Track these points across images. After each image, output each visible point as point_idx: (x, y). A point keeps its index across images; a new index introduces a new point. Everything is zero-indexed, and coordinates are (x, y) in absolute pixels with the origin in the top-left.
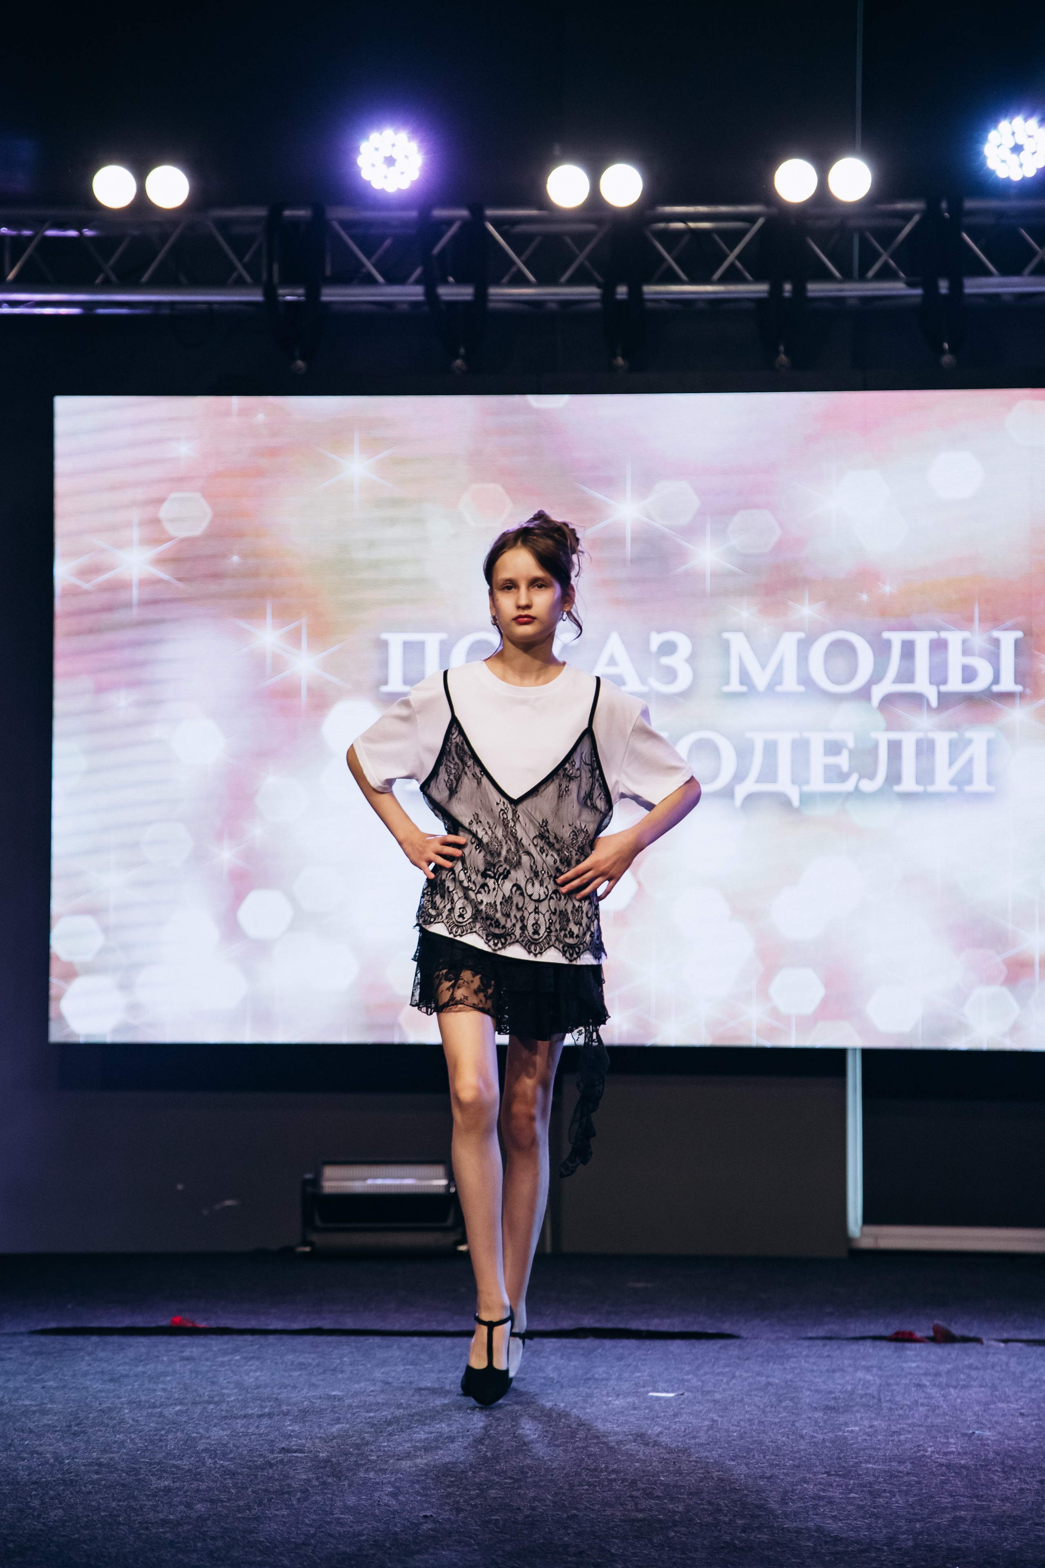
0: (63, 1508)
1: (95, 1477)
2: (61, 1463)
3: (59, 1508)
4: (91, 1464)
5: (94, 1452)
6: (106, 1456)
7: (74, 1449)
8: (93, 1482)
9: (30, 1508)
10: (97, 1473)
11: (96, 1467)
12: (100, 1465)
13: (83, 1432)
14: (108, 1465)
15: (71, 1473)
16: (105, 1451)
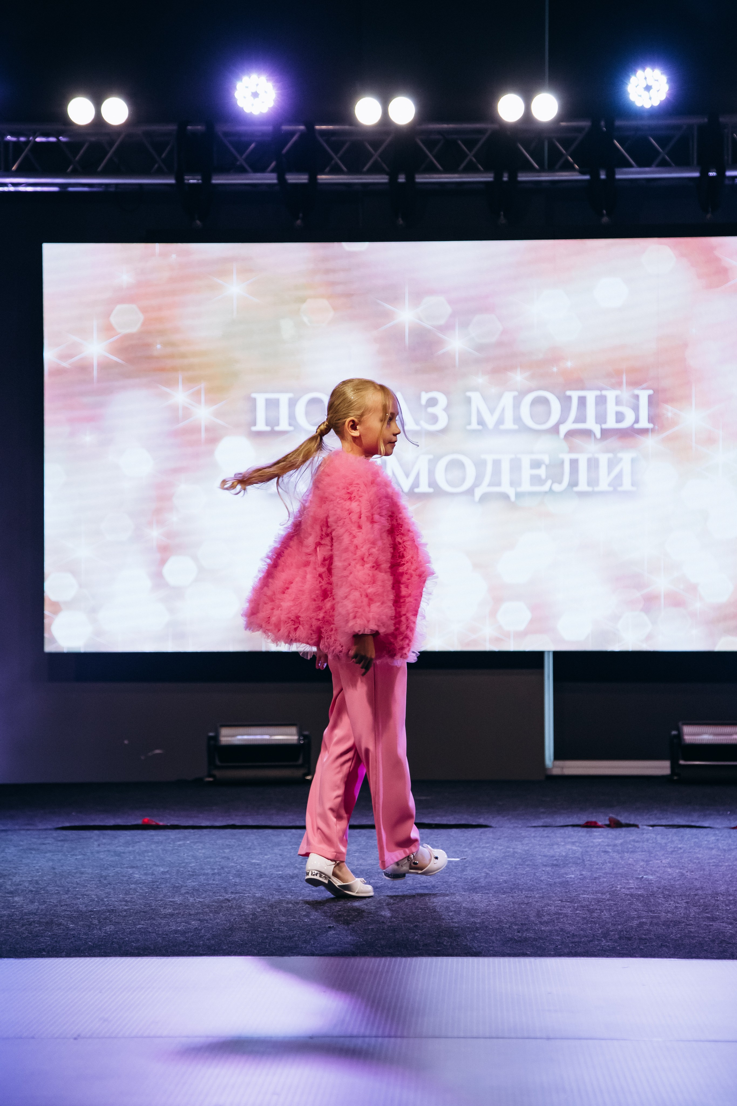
0: (113, 925)
1: (126, 908)
2: (102, 900)
3: (111, 924)
4: (120, 901)
5: (120, 894)
6: (128, 897)
7: (107, 893)
8: (125, 911)
9: (93, 924)
10: (126, 906)
11: (124, 903)
12: (126, 901)
13: (109, 884)
14: (131, 901)
15: (110, 906)
16: (126, 894)
